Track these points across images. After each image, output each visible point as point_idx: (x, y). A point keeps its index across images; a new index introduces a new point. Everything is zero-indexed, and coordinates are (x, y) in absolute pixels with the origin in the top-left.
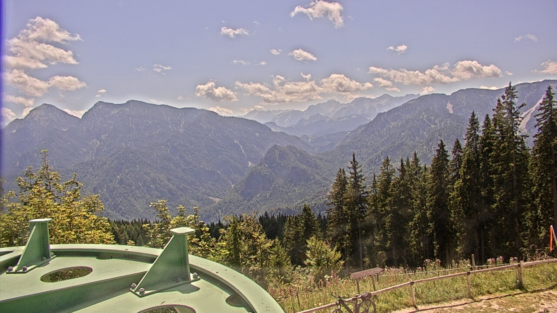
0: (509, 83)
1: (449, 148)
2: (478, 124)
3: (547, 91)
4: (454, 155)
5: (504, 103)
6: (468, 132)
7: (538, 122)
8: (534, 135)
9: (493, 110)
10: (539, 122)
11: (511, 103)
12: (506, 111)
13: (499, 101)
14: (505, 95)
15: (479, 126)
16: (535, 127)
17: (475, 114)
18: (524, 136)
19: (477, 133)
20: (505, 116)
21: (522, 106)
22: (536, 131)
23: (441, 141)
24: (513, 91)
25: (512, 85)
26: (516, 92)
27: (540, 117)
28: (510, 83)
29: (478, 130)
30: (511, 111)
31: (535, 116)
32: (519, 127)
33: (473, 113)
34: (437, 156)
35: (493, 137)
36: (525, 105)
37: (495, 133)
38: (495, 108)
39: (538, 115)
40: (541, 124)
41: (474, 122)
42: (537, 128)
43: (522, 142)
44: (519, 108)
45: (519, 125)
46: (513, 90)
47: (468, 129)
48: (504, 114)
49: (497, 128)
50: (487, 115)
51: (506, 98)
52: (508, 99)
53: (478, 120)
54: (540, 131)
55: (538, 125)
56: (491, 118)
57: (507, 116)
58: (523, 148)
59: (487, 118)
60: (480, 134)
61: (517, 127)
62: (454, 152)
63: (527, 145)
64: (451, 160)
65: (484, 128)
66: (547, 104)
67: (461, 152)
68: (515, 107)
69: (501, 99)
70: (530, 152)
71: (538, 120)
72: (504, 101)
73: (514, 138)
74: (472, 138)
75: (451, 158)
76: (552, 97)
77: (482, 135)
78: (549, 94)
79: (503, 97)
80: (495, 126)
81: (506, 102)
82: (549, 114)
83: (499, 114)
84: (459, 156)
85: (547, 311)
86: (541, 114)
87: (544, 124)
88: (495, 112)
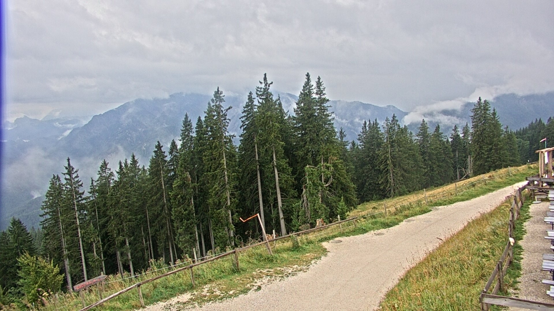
0: (217, 88)
1: (166, 149)
2: (191, 126)
3: (249, 96)
4: (170, 155)
5: (213, 106)
6: (183, 133)
7: (242, 123)
8: (240, 135)
9: (205, 112)
10: (244, 123)
11: (219, 107)
12: (215, 113)
13: (209, 104)
14: (214, 99)
16: (241, 127)
17: (188, 116)
18: (232, 136)
19: (191, 134)
20: (215, 118)
21: (229, 108)
22: (241, 131)
23: (158, 142)
24: (221, 95)
25: (220, 90)
26: (224, 96)
27: (243, 119)
28: (218, 88)
29: (191, 132)
30: (219, 113)
31: (240, 118)
32: (228, 128)
33: (186, 115)
34: (154, 157)
35: (206, 137)
36: (231, 108)
37: (207, 134)
38: (206, 111)
39: (242, 117)
40: (246, 125)
41: (187, 124)
42: (242, 128)
43: (230, 141)
44: (227, 111)
45: (227, 126)
46: (221, 94)
47: (182, 130)
48: (214, 116)
49: (209, 129)
50: (200, 117)
51: (215, 101)
52: (216, 103)
53: (191, 122)
54: (245, 132)
55: (243, 126)
56: (203, 119)
57: (216, 118)
58: (232, 147)
59: (199, 120)
60: (194, 135)
61: (226, 128)
62: (171, 153)
63: (234, 144)
64: (169, 160)
65: (197, 130)
66: (250, 108)
67: (177, 153)
68: (223, 110)
69: (211, 103)
70: (237, 150)
71: (242, 121)
72: (214, 104)
73: (224, 137)
74: (186, 139)
75: (168, 159)
76: (253, 101)
77: (195, 136)
78: (250, 99)
79: (213, 100)
80: (207, 127)
81: (216, 105)
82: (251, 116)
83: (209, 117)
84: (175, 156)
85: (259, 288)
86: (245, 116)
87: (247, 125)
88: (206, 115)
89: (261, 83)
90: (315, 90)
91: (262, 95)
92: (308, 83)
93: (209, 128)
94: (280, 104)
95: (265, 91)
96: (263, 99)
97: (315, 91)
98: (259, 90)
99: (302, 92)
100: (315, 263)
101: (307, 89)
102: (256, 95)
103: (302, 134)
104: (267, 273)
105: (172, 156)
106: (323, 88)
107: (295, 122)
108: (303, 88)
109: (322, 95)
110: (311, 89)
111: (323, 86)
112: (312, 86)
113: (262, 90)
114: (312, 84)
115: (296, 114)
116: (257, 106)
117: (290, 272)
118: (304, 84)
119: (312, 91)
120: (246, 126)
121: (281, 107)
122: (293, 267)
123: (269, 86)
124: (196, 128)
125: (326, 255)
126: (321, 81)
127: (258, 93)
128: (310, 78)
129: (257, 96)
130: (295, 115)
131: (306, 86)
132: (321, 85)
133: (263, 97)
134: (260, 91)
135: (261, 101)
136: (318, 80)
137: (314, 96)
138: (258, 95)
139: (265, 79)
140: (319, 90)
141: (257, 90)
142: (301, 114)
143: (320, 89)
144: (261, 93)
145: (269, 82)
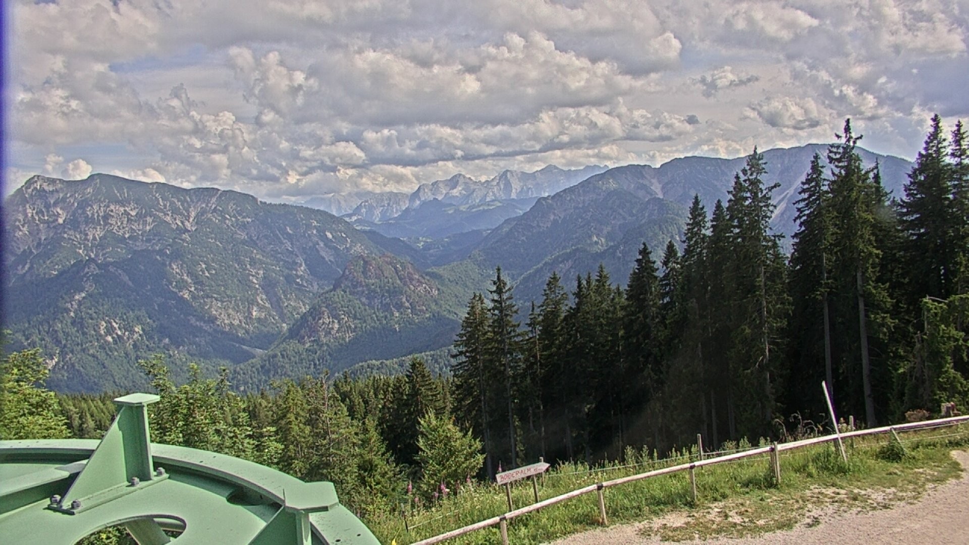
0: (753, 149)
1: (658, 256)
2: (705, 217)
3: (813, 162)
4: (665, 268)
5: (745, 181)
6: (689, 229)
7: (798, 213)
8: (793, 235)
9: (729, 192)
10: (801, 213)
11: (755, 183)
12: (748, 194)
13: (737, 177)
14: (748, 168)
15: (706, 220)
16: (795, 220)
17: (699, 198)
18: (778, 236)
19: (703, 231)
20: (747, 203)
21: (775, 186)
22: (796, 228)
23: (644, 244)
24: (760, 162)
25: (759, 151)
26: (765, 163)
27: (802, 205)
28: (756, 148)
29: (704, 227)
30: (756, 194)
31: (794, 204)
32: (770, 221)
33: (696, 198)
34: (637, 271)
35: (729, 237)
36: (779, 186)
37: (732, 232)
38: (732, 189)
39: (798, 202)
40: (804, 215)
41: (697, 212)
42: (798, 222)
43: (775, 245)
44: (770, 190)
45: (770, 218)
46: (759, 159)
47: (688, 224)
48: (746, 198)
49: (735, 223)
50: (719, 201)
51: (749, 173)
52: (751, 175)
53: (705, 210)
54: (803, 228)
55: (799, 217)
56: (725, 205)
57: (750, 203)
58: (777, 256)
59: (719, 206)
60: (708, 233)
61: (766, 222)
62: (665, 263)
63: (781, 251)
64: (661, 276)
65: (714, 223)
66: (813, 184)
67: (677, 263)
68: (763, 188)
69: (741, 174)
70: (787, 262)
71: (799, 210)
72: (746, 178)
73: (762, 239)
74: (694, 239)
75: (660, 274)
76: (821, 172)
77: (711, 234)
78: (816, 168)
79: (744, 172)
80: (732, 218)
81: (749, 180)
82: (816, 200)
83: (737, 200)
84: (673, 269)
85: (816, 521)
86: (804, 200)
87: (808, 215)
88: (731, 197)
89: (838, 137)
90: (951, 147)
91: (839, 160)
92: (935, 135)
93: (736, 221)
94: (877, 177)
95: (845, 153)
96: (842, 167)
97: (949, 150)
98: (834, 150)
99: (924, 152)
100: (935, 490)
101: (933, 146)
102: (828, 161)
103: (920, 236)
104: (833, 495)
105: (667, 268)
106: (965, 143)
107: (905, 210)
108: (924, 145)
109: (963, 157)
110: (941, 148)
111: (966, 140)
112: (944, 140)
113: (841, 150)
114: (943, 137)
115: (907, 195)
116: (828, 180)
117: (880, 499)
118: (926, 138)
119: (942, 150)
120: (805, 218)
121: (879, 183)
122: (888, 491)
123: (855, 142)
124: (712, 221)
125: (958, 477)
126: (962, 131)
127: (832, 155)
128: (940, 125)
129: (830, 162)
130: (905, 199)
131: (932, 142)
132: (963, 138)
133: (840, 164)
134: (836, 153)
135: (837, 171)
136: (955, 128)
137: (948, 160)
138: (831, 160)
139: (847, 129)
140: (958, 147)
141: (831, 152)
142: (919, 196)
143: (960, 145)
144: (838, 156)
145: (854, 135)
